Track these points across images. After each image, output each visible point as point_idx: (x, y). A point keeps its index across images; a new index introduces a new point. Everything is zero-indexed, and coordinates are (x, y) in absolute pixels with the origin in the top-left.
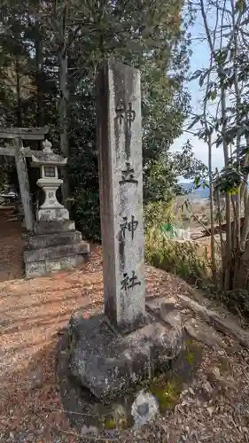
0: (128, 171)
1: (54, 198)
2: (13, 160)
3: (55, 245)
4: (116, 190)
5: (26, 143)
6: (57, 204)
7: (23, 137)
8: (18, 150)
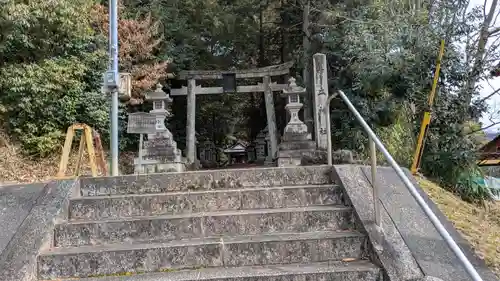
0: (322, 90)
1: (297, 117)
2: (262, 95)
3: (297, 149)
4: (317, 98)
5: (273, 79)
6: (299, 122)
7: (271, 74)
8: (267, 86)
